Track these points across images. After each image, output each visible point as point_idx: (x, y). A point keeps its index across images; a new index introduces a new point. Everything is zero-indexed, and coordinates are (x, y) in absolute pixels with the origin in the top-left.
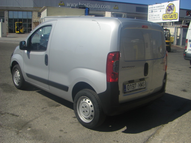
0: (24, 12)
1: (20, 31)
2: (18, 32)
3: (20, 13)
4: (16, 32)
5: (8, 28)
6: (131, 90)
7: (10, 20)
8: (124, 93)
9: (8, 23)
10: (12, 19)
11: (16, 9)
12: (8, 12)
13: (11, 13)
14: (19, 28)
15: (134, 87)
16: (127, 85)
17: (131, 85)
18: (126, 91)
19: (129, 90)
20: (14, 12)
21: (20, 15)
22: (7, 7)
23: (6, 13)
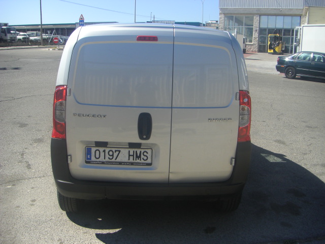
0: (285, 17)
1: (274, 51)
2: (272, 51)
3: (280, 19)
4: (269, 51)
5: (258, 43)
6: (104, 160)
7: (262, 31)
8: (87, 162)
9: (257, 36)
10: (265, 30)
11: (273, 12)
12: (260, 18)
13: (264, 18)
14: (274, 45)
15: (113, 155)
16: (93, 150)
17: (104, 151)
18: (90, 159)
19: (100, 160)
20: (269, 17)
21: (279, 23)
22: (259, 10)
23: (256, 19)
